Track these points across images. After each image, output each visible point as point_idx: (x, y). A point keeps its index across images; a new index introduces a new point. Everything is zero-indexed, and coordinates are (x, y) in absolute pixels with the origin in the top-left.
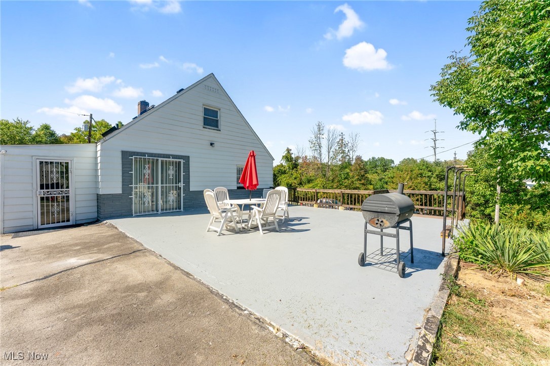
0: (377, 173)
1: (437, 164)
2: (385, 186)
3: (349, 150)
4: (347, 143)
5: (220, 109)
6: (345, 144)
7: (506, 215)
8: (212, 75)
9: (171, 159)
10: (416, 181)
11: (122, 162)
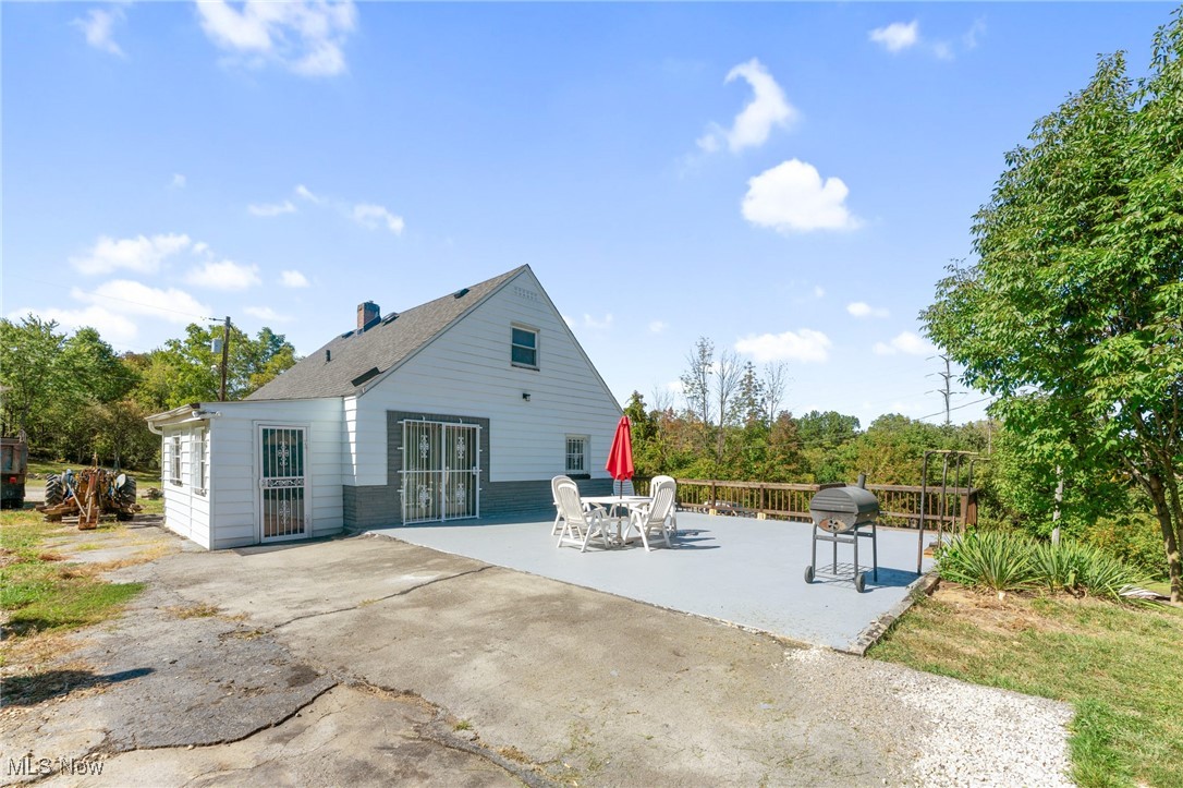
0: (821, 445)
1: (947, 430)
2: (840, 475)
3: (763, 400)
4: (760, 383)
5: (538, 331)
6: (755, 387)
7: (1077, 537)
8: (526, 268)
9: (461, 425)
10: (903, 466)
11: (388, 429)
